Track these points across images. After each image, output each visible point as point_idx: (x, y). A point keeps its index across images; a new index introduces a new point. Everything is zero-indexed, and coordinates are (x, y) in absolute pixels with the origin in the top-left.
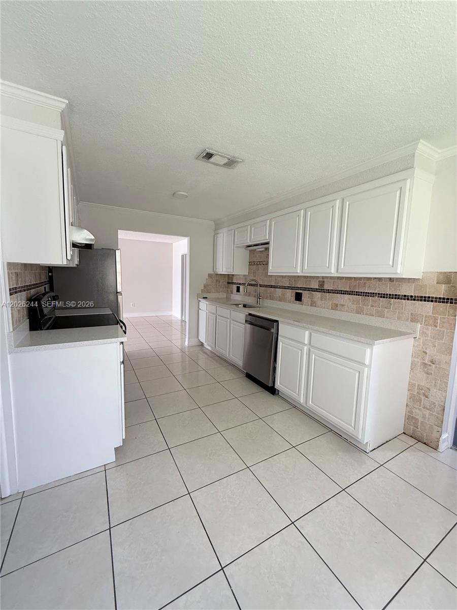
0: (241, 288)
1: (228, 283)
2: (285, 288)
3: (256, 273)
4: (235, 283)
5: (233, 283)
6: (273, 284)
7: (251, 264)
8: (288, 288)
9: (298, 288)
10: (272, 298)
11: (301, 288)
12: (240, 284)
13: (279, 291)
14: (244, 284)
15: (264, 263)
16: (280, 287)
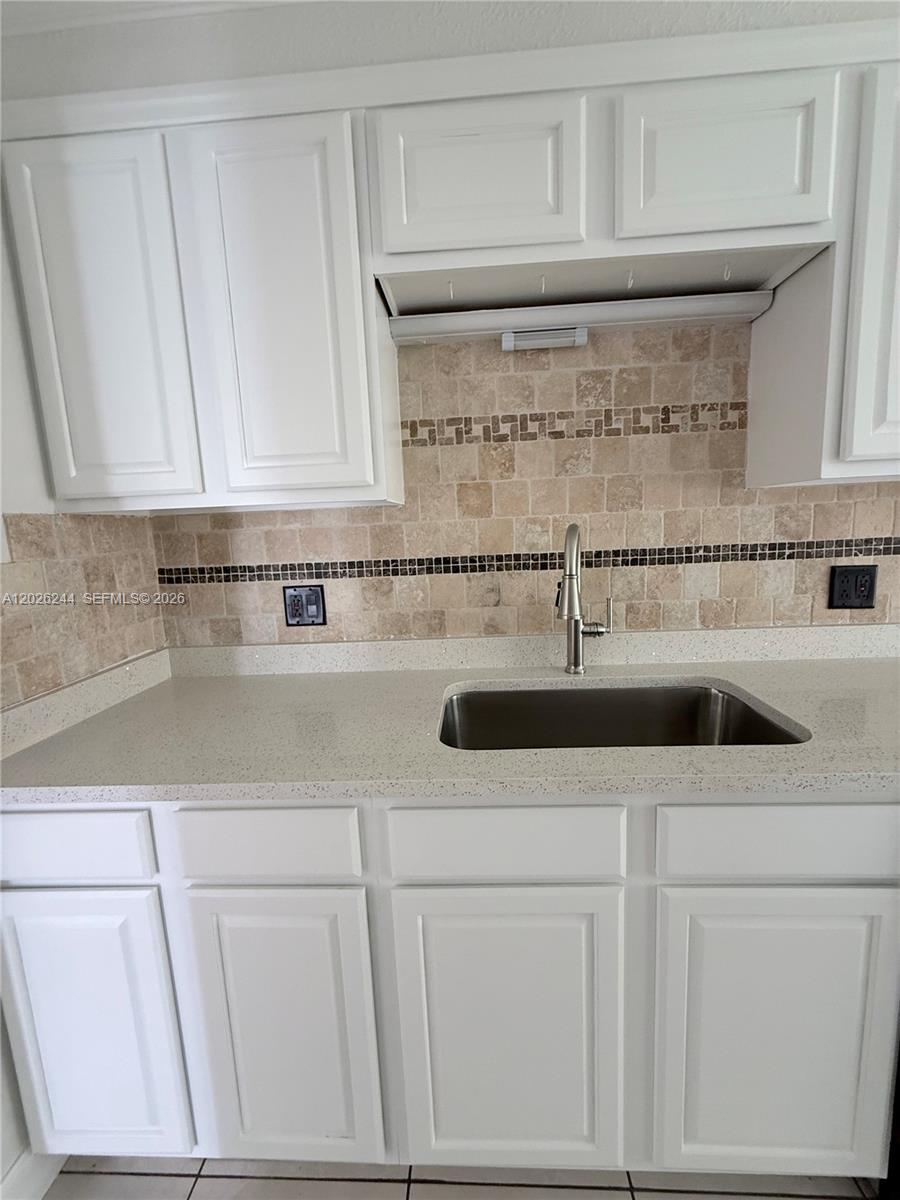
0: (341, 595)
1: (169, 577)
2: (750, 553)
3: (483, 489)
4: (259, 573)
5: (231, 574)
6: (655, 540)
7: (416, 432)
8: (775, 551)
9: (845, 546)
10: (645, 618)
11: (867, 545)
12: (320, 570)
13: (701, 578)
14: (356, 568)
15: (561, 425)
16: (712, 554)
